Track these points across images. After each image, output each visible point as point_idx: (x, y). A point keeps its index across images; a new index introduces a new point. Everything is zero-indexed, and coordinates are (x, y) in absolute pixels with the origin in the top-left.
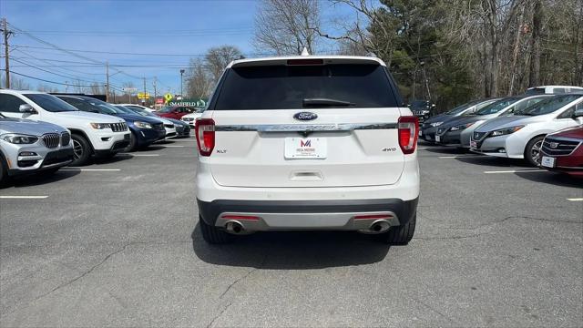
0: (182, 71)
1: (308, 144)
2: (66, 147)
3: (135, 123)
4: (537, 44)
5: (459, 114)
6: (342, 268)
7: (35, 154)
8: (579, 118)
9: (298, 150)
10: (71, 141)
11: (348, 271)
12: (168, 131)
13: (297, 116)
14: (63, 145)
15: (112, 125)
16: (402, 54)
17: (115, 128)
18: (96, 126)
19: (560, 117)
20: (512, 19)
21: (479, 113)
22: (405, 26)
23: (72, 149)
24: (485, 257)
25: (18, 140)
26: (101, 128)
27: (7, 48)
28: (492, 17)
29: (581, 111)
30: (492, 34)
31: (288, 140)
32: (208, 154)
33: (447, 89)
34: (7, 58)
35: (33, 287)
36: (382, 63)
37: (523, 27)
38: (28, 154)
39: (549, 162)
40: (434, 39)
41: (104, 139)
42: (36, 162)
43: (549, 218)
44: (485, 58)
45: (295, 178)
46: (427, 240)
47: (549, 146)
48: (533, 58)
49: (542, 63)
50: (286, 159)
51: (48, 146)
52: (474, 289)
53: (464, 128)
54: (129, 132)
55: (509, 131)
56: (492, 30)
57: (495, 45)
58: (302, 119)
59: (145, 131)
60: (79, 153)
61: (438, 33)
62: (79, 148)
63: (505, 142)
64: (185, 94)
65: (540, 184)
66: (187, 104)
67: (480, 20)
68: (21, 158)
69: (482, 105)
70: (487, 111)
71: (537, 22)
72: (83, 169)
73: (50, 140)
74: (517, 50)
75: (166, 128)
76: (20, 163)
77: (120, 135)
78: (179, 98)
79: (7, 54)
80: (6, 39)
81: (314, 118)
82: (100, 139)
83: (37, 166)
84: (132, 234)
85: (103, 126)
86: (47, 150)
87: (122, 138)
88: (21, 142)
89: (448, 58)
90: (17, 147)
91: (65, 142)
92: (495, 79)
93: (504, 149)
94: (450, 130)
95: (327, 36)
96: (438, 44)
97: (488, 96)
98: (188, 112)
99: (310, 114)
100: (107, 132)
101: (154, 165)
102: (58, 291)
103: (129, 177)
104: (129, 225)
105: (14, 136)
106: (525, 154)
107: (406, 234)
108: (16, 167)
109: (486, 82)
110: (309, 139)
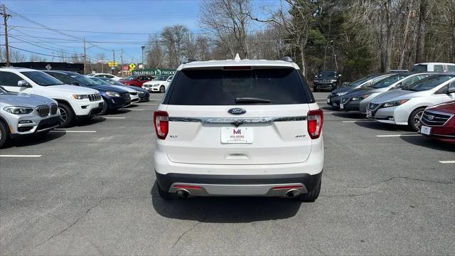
0: (143, 47)
1: (239, 132)
2: (55, 116)
3: (107, 93)
4: (423, 27)
5: (359, 87)
6: (264, 222)
7: (31, 122)
8: (452, 94)
9: (231, 137)
10: (58, 110)
11: (269, 224)
12: (132, 97)
13: (230, 111)
14: (53, 113)
15: (89, 96)
16: (316, 32)
17: (91, 98)
18: (77, 97)
19: (437, 93)
20: (403, 6)
21: (375, 86)
22: (319, 10)
23: (59, 117)
24: (372, 214)
25: (18, 112)
26: (81, 99)
27: (6, 28)
28: (387, 5)
29: (453, 89)
30: (388, 18)
31: (224, 129)
32: (163, 138)
33: (351, 62)
34: (6, 35)
35: (33, 237)
36: (297, 67)
37: (412, 13)
38: (26, 122)
39: (426, 130)
40: (341, 21)
41: (84, 107)
42: (31, 127)
43: (424, 179)
44: (382, 38)
45: (229, 157)
46: (330, 197)
47: (427, 118)
48: (419, 38)
49: (426, 40)
50: (222, 143)
51: (40, 115)
52: (362, 241)
53: (362, 98)
54: (102, 100)
55: (397, 104)
56: (387, 15)
57: (389, 27)
58: (234, 114)
59: (115, 98)
60: (64, 118)
61: (345, 16)
62: (65, 114)
63: (393, 112)
64: (145, 63)
65: (419, 147)
66: (147, 73)
67: (378, 7)
68: (20, 125)
69: (377, 79)
70: (381, 84)
71: (423, 9)
72: (68, 131)
73: (42, 111)
74: (407, 31)
75: (131, 96)
76: (20, 129)
77: (95, 104)
78: (141, 66)
79: (6, 32)
80: (5, 20)
81: (244, 112)
82: (81, 107)
83: (32, 131)
84: (106, 190)
85: (82, 97)
86: (40, 118)
87: (97, 106)
88: (20, 113)
89: (353, 37)
90: (17, 117)
91: (54, 112)
92: (389, 54)
93: (392, 117)
94: (351, 100)
95: (257, 20)
96: (345, 24)
97: (382, 71)
98: (147, 80)
99: (240, 109)
100: (86, 102)
101: (122, 127)
102: (52, 240)
103: (103, 138)
104: (103, 183)
105: (14, 108)
106: (409, 122)
107: (313, 194)
108: (17, 132)
109: (382, 56)
110: (239, 128)
